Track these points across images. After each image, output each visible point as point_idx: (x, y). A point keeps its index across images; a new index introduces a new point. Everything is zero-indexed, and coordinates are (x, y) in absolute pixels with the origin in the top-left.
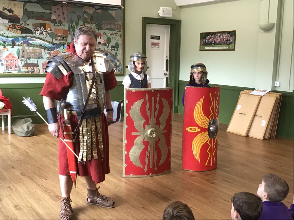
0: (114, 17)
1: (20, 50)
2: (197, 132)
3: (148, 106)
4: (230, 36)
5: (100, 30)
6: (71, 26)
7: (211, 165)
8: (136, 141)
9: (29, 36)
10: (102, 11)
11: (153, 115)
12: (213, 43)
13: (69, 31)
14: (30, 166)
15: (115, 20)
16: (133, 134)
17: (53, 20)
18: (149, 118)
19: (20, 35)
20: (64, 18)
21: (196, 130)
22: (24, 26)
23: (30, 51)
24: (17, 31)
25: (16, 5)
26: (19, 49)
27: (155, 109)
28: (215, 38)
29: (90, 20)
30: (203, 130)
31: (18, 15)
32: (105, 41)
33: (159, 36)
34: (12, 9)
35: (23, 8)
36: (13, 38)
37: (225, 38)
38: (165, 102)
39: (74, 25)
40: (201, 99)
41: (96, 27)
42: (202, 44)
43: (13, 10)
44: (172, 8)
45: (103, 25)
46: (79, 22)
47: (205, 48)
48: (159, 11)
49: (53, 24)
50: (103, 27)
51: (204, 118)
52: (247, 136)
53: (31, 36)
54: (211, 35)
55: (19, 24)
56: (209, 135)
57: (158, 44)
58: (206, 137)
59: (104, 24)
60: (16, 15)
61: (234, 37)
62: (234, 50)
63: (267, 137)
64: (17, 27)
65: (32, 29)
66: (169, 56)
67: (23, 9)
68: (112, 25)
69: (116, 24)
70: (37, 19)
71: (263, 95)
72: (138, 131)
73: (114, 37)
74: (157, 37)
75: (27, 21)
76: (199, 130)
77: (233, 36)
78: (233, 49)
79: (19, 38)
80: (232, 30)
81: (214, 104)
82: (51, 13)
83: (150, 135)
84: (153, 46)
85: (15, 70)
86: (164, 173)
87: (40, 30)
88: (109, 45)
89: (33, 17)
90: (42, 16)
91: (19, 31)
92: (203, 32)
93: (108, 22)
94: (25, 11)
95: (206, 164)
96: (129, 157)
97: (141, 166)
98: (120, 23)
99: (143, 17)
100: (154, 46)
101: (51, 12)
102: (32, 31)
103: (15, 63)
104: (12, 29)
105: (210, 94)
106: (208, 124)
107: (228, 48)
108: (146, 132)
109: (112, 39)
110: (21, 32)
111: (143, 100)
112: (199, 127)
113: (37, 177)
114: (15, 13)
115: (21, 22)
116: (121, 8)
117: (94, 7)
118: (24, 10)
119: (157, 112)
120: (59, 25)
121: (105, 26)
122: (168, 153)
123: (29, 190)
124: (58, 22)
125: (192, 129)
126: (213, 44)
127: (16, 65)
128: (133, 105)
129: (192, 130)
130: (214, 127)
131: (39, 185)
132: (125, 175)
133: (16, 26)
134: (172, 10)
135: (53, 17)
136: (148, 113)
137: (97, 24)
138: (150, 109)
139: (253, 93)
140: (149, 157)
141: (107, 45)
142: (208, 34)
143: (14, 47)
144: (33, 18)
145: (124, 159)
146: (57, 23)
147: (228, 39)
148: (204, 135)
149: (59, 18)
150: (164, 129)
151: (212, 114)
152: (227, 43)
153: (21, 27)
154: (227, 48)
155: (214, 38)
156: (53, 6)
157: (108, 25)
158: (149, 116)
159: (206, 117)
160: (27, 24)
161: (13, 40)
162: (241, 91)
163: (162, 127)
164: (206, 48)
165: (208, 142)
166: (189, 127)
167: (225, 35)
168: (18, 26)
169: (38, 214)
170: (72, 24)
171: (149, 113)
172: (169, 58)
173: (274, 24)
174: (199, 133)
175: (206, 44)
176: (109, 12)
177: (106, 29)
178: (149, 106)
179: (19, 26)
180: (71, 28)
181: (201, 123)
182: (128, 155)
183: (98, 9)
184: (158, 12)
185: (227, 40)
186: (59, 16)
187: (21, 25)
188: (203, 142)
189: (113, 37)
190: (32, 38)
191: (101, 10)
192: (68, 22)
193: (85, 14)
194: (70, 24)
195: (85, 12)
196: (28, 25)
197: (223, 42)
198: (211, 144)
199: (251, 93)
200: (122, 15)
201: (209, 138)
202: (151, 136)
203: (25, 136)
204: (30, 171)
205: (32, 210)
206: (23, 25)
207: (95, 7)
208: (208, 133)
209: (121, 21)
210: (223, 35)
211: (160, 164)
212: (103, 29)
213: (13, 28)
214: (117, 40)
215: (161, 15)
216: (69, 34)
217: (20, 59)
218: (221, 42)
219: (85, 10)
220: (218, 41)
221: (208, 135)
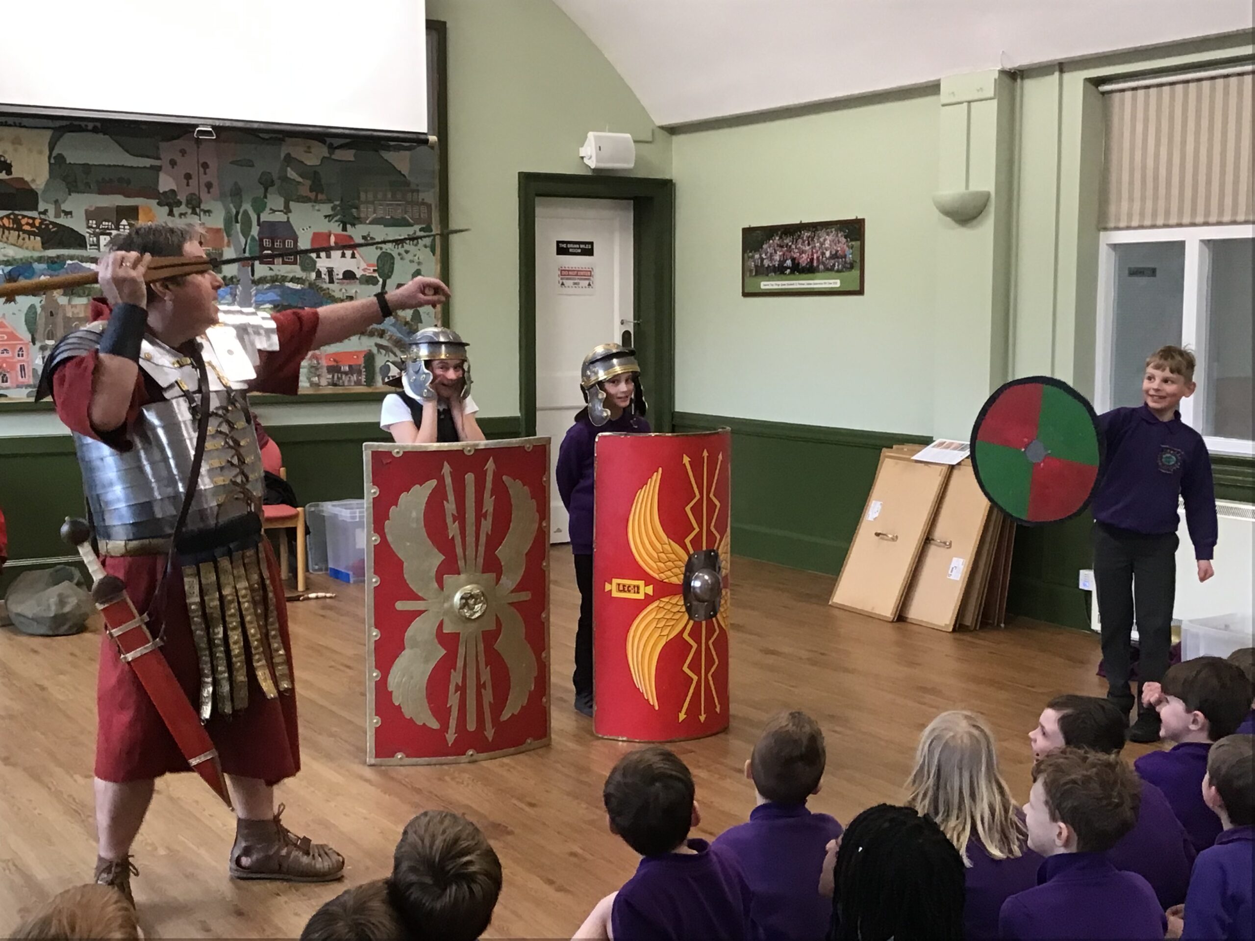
0: (404, 176)
1: (39, 310)
2: (641, 596)
3: (450, 507)
4: (844, 240)
5: (348, 226)
6: (237, 213)
7: (702, 718)
8: (410, 632)
9: (72, 258)
10: (355, 156)
11: (470, 539)
12: (787, 268)
13: (229, 235)
14: (43, 733)
15: (407, 184)
16: (400, 606)
17: (165, 193)
18: (459, 550)
19: (36, 254)
20: (209, 186)
21: (638, 593)
22: (52, 219)
23: (76, 311)
24: (27, 239)
25: (20, 144)
26: (32, 307)
27: (480, 515)
28: (793, 247)
29: (311, 190)
30: (663, 589)
31: (28, 178)
32: (372, 269)
33: (592, 243)
34: (7, 156)
35: (47, 153)
36: (11, 265)
37: (827, 245)
38: (517, 489)
39: (246, 212)
40: (651, 477)
41: (335, 215)
42: (751, 271)
43: (8, 162)
44: (632, 136)
45: (363, 208)
46: (265, 197)
47: (762, 287)
48: (582, 146)
49: (166, 209)
50: (362, 215)
51: (667, 547)
52: (901, 617)
53: (82, 257)
54: (781, 238)
55: (34, 214)
56: (689, 610)
57: (586, 275)
58: (677, 616)
59: (367, 202)
60: (22, 179)
61: (858, 243)
62: (861, 292)
63: (968, 621)
64: (28, 224)
65: (83, 230)
66: (632, 320)
67: (49, 158)
68: (400, 205)
69: (413, 203)
70: (101, 192)
71: (954, 463)
72: (420, 594)
73: (407, 252)
74: (582, 246)
75: (64, 202)
76: (650, 590)
77: (856, 240)
78: (858, 289)
79: (36, 265)
80: (852, 217)
81: (701, 493)
82: (158, 169)
83: (462, 607)
84: (569, 283)
85: (18, 387)
86: (522, 748)
87: (114, 232)
88: (388, 281)
89: (88, 185)
90: (120, 180)
91: (32, 237)
92: (752, 226)
93: (380, 196)
94: (57, 164)
95: (682, 716)
96: (390, 689)
97: (434, 725)
98: (430, 196)
99: (519, 173)
100: (572, 282)
101: (157, 163)
102: (84, 237)
103: (21, 358)
104: (6, 232)
105: (686, 460)
106: (683, 569)
107: (838, 285)
108: (450, 597)
109: (397, 258)
110: (43, 243)
111: (433, 483)
112: (649, 580)
113: (58, 771)
114: (16, 173)
115: (42, 207)
116: (426, 141)
117: (324, 142)
118: (52, 161)
119: (487, 525)
120: (190, 211)
121: (371, 210)
122: (535, 674)
123: (19, 809)
124: (184, 201)
125: (624, 586)
126: (788, 271)
127: (22, 368)
128: (396, 505)
129: (624, 591)
130: (706, 577)
131: (57, 795)
132: (377, 756)
133: (24, 221)
134: (635, 142)
135: (166, 183)
136: (453, 529)
137: (338, 203)
138: (460, 516)
139: (926, 454)
140: (462, 689)
141: (381, 280)
142: (770, 232)
143: (14, 300)
144: (86, 189)
145: (371, 697)
146: (179, 203)
147: (837, 251)
148: (668, 607)
149: (188, 185)
150: (519, 588)
151: (697, 530)
152: (834, 265)
153: (41, 224)
154: (835, 283)
155: (790, 249)
156: (163, 140)
157: (381, 205)
158: (458, 541)
159: (672, 543)
160: (64, 211)
161: (10, 272)
162: (884, 450)
163: (509, 582)
164: (766, 285)
165: (686, 636)
166: (615, 581)
167: (828, 234)
168: (31, 221)
169: (28, 879)
170: (240, 206)
171: (458, 532)
172: (634, 324)
173: (988, 196)
174: (648, 600)
175: (762, 271)
176: (383, 155)
177: (375, 222)
178: (454, 506)
179: (34, 219)
180: (237, 222)
181: (654, 565)
182: (386, 683)
183: (341, 147)
184: (581, 149)
185: (834, 256)
186: (188, 177)
187: (43, 216)
188: (665, 632)
189: (401, 250)
190: (84, 264)
191: (353, 152)
192: (222, 197)
193: (289, 169)
194: (231, 206)
195: (289, 159)
196: (68, 213)
197: (823, 263)
198: (699, 644)
199: (916, 457)
200: (437, 167)
201: (690, 618)
202: (468, 614)
203: (50, 633)
204: (37, 750)
205: (13, 868)
206: (51, 217)
207: (329, 140)
208: (682, 602)
209: (433, 190)
210: (819, 237)
211: (506, 716)
212: (361, 223)
213: (13, 229)
214: (419, 263)
215: (593, 164)
216: (229, 245)
217: (38, 345)
218: (815, 264)
219: (288, 155)
220: (804, 260)
221: (684, 609)
